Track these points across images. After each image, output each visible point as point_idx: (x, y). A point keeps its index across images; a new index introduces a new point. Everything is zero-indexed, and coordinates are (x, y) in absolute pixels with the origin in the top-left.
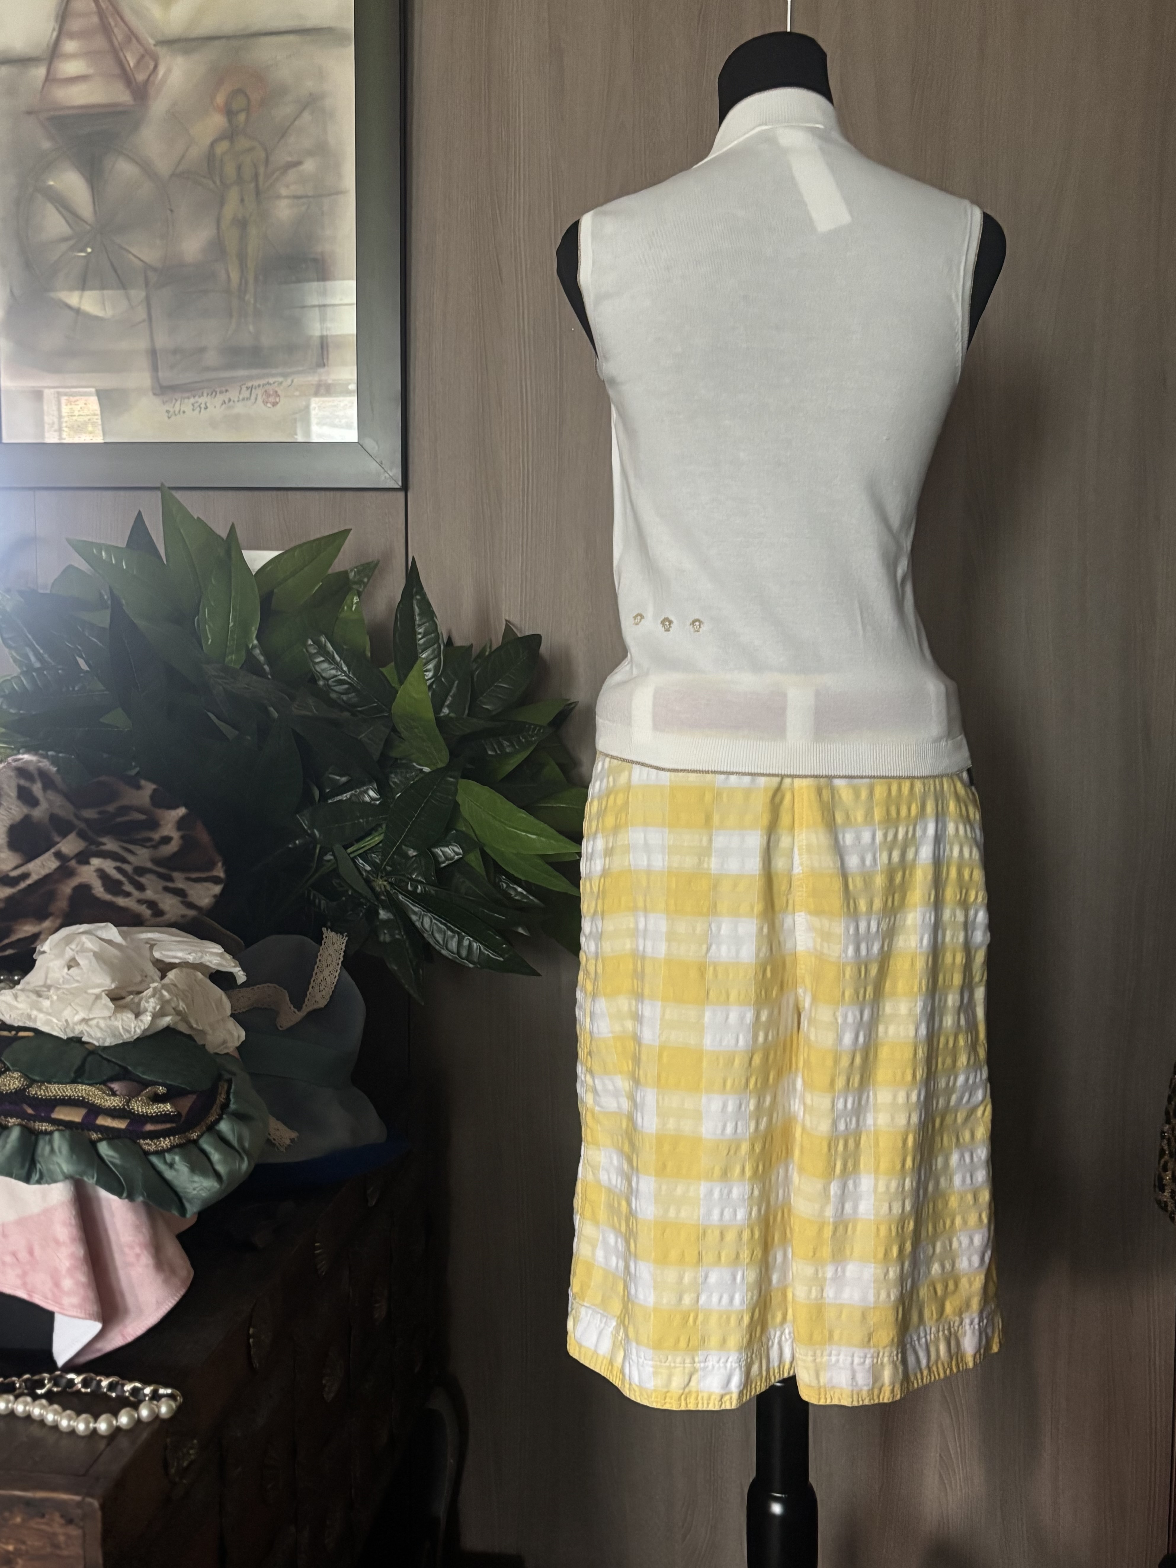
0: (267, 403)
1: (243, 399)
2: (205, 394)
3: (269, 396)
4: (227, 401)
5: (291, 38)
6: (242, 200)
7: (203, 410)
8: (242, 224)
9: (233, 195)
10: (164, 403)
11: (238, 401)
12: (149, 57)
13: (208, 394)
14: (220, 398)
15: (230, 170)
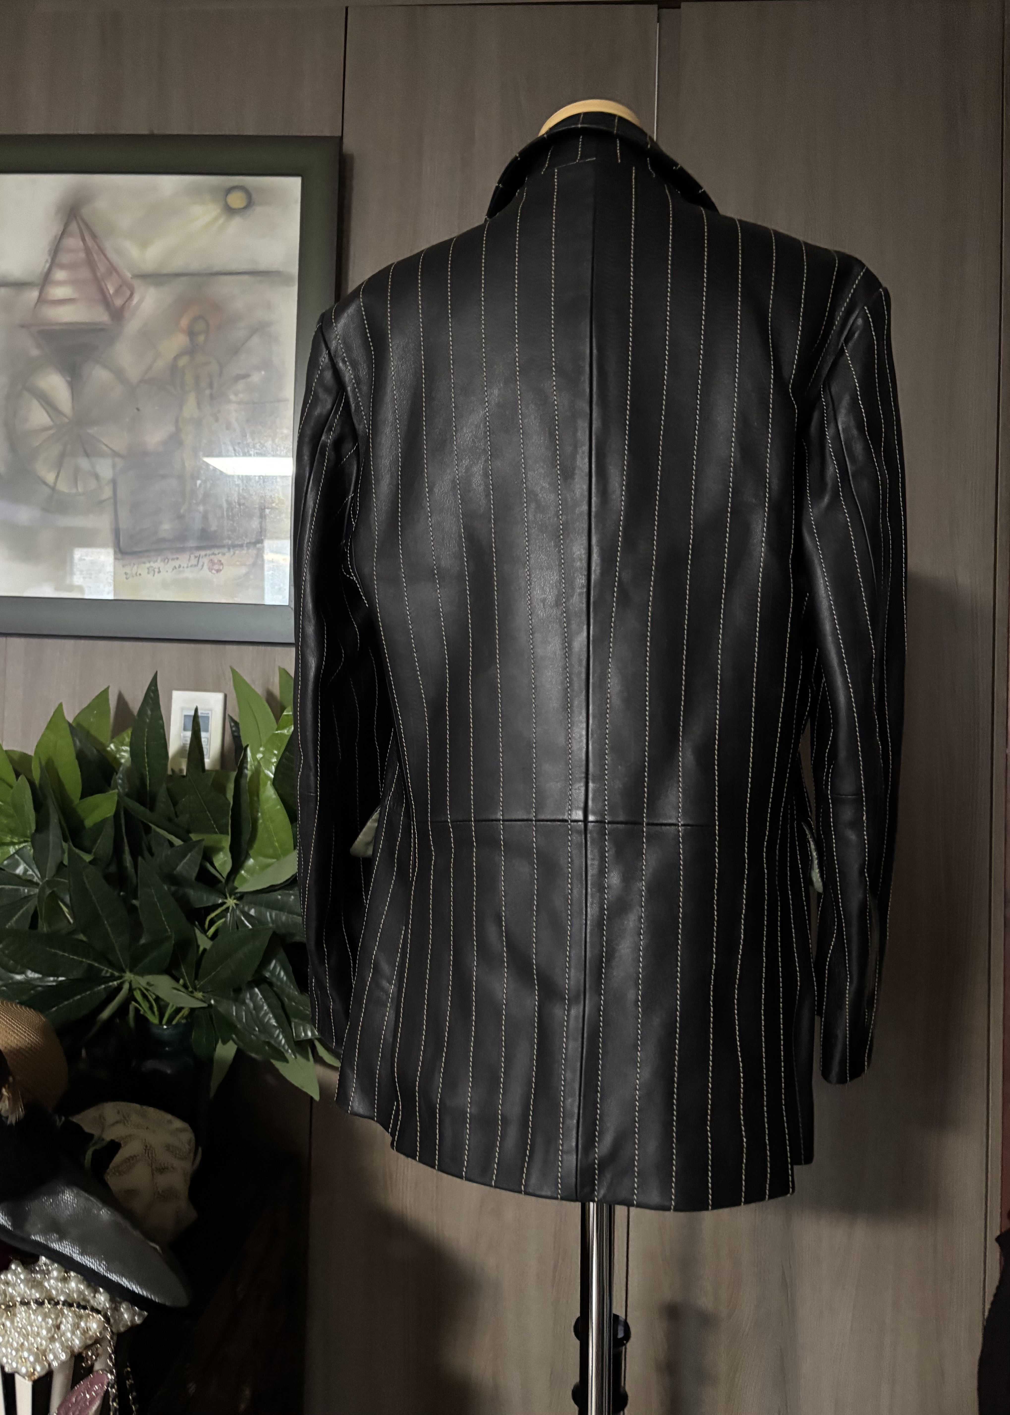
0: (212, 569)
1: (191, 566)
2: (159, 560)
3: (213, 563)
4: (177, 567)
5: (246, 277)
6: (199, 404)
7: (156, 573)
8: (197, 423)
9: (191, 399)
10: (124, 566)
11: (187, 567)
12: (126, 288)
13: (161, 561)
14: (172, 564)
15: (189, 378)
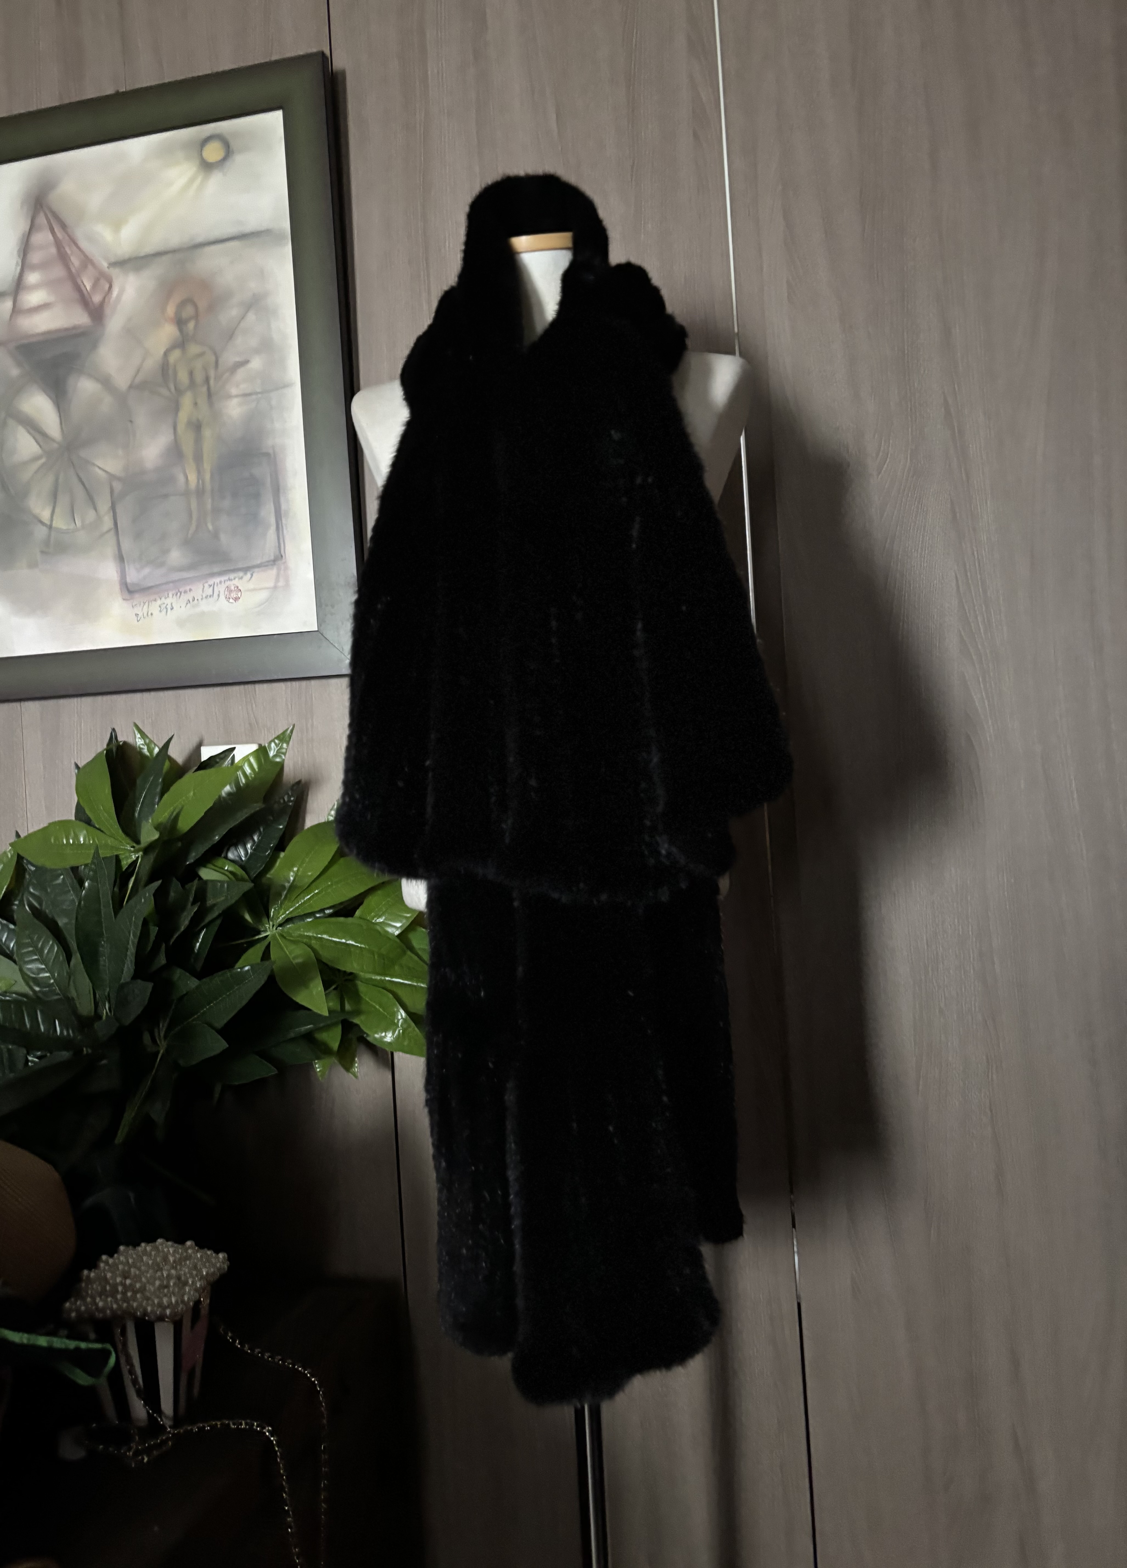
1: (206, 597)
2: (170, 595)
5: (233, 244)
6: (196, 404)
7: (168, 610)
8: (197, 427)
9: (187, 401)
10: (133, 606)
11: (202, 599)
12: (104, 279)
14: (185, 597)
15: (183, 376)
